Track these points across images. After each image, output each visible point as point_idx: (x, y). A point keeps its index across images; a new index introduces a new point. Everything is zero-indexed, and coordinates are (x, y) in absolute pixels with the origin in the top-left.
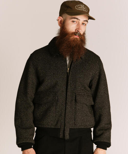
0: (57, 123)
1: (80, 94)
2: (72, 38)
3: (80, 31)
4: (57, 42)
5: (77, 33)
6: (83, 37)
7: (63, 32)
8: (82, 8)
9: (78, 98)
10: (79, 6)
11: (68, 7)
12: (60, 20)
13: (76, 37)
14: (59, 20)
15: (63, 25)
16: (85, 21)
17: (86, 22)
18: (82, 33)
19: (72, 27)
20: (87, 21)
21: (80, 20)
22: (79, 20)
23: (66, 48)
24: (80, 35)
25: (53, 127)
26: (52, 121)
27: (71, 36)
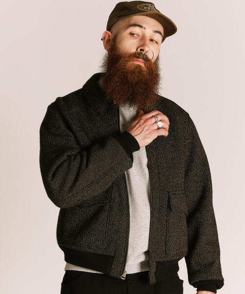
1: (177, 193)
4: (101, 82)
5: (140, 54)
9: (173, 202)
10: (145, 6)
12: (107, 37)
14: (105, 38)
16: (156, 32)
18: (150, 55)
21: (145, 28)
22: (142, 29)
23: (118, 86)
24: (146, 59)
26: (98, 242)
27: (127, 61)
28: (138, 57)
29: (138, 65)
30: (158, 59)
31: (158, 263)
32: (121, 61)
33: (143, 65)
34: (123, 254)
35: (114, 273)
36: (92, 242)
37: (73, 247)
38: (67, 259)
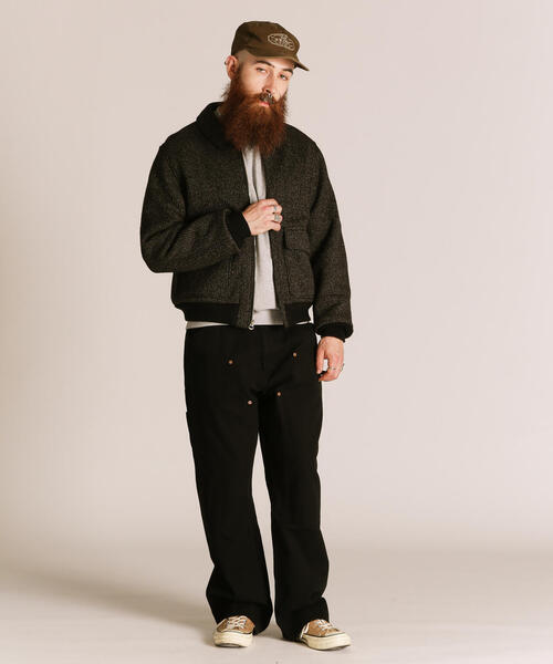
0: (232, 294)
2: (254, 105)
3: (273, 91)
5: (265, 96)
6: (278, 106)
7: (237, 92)
8: (282, 41)
10: (277, 37)
11: (252, 35)
12: (231, 63)
13: (263, 105)
14: (229, 63)
15: (236, 74)
16: (286, 70)
17: (288, 73)
18: (277, 97)
19: (255, 82)
20: (291, 71)
21: (273, 67)
22: (271, 68)
24: (272, 101)
25: (224, 302)
27: (253, 102)
28: (262, 100)
29: (264, 108)
30: (283, 98)
31: (286, 305)
32: (244, 103)
33: (267, 106)
34: (249, 301)
35: (240, 323)
36: (215, 292)
37: (193, 300)
38: (188, 318)
